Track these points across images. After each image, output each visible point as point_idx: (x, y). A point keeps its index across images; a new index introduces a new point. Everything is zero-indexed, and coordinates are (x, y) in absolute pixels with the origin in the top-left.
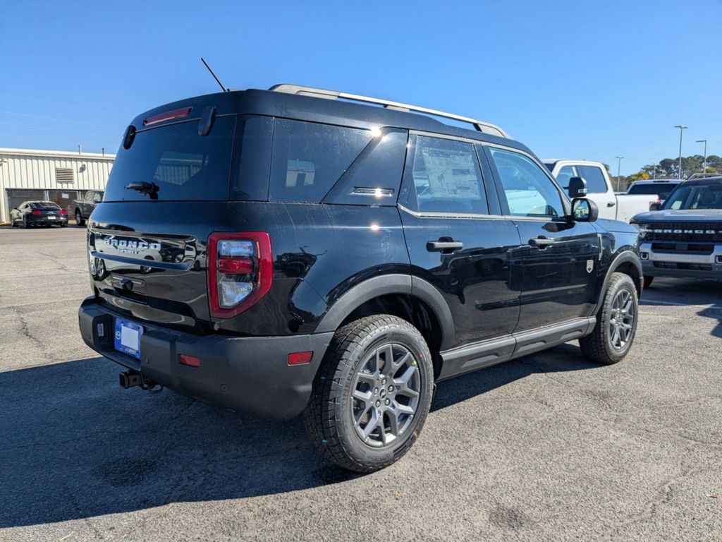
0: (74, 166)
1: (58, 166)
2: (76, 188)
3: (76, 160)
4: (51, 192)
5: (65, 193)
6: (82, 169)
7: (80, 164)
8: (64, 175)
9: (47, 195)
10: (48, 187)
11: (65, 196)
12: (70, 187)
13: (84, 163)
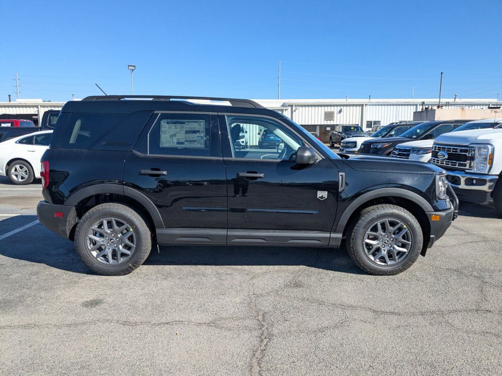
0: (335, 110)
1: (326, 110)
2: (335, 123)
3: (337, 106)
4: (321, 126)
5: (328, 127)
6: (340, 111)
7: (339, 108)
8: (329, 116)
9: (318, 128)
10: (319, 124)
11: (328, 129)
12: (332, 123)
13: (342, 107)
